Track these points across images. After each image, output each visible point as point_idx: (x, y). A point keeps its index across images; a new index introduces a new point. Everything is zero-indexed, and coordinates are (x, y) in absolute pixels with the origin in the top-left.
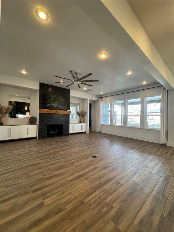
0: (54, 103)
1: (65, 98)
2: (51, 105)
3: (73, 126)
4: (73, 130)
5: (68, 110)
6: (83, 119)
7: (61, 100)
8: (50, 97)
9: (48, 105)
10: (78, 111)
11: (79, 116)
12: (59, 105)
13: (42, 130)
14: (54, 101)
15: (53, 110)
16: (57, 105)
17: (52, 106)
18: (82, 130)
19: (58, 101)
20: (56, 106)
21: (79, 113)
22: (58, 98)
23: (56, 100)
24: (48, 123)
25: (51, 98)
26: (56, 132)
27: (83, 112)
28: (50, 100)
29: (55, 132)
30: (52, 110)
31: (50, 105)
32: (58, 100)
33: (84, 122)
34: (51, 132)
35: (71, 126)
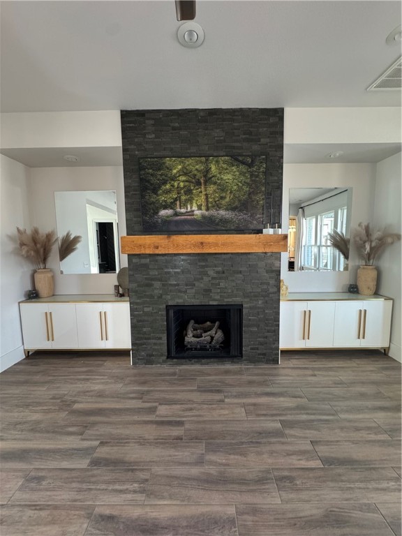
0: (190, 200)
1: (250, 165)
2: (176, 214)
3: (307, 316)
4: (306, 334)
5: (269, 231)
6: (374, 274)
7: (228, 177)
8: (170, 169)
9: (163, 213)
10: (342, 229)
11: (346, 257)
12: (218, 207)
13: (145, 330)
14: (189, 192)
15: (181, 239)
16: (208, 209)
17: (182, 214)
18: (361, 333)
19: (211, 188)
20: (203, 216)
21: (342, 238)
22: (208, 171)
23: (199, 183)
24: (169, 297)
25: (174, 178)
26: (212, 338)
27: (376, 235)
28: (168, 186)
29: (206, 338)
30: (174, 238)
31: (169, 212)
32: (208, 180)
33: (376, 294)
34: (190, 338)
35: (289, 314)
